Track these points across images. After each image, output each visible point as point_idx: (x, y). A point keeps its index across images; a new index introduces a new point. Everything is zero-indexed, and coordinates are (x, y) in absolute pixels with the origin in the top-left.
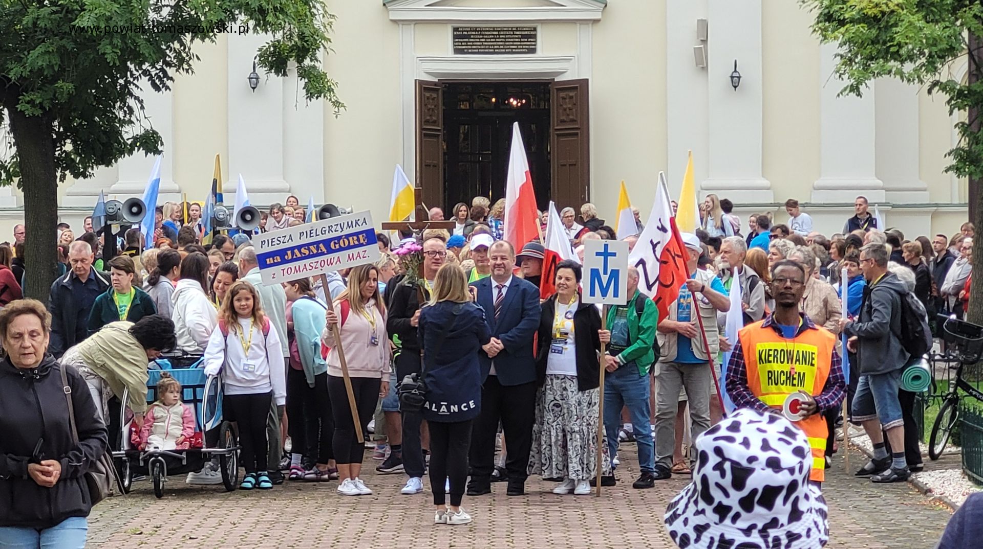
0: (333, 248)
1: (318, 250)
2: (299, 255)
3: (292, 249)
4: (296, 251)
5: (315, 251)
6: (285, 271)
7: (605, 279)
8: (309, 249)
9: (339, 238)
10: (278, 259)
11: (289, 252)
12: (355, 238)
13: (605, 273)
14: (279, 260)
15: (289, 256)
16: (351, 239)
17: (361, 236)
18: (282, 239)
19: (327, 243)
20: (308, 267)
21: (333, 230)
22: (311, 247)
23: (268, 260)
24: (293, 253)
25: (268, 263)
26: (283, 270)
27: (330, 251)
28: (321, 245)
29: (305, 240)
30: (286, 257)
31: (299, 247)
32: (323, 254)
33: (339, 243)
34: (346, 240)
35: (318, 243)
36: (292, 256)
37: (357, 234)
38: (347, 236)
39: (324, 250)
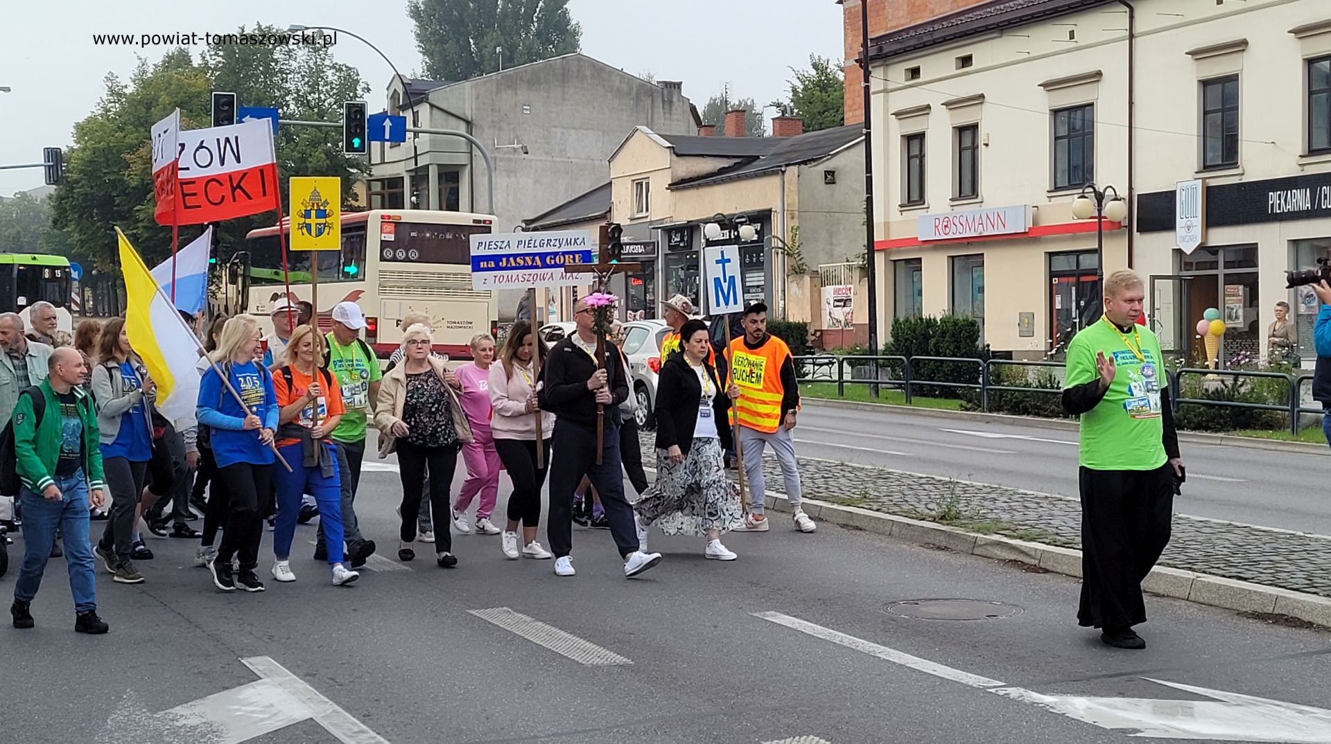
0: (548, 262)
1: (533, 262)
2: (513, 264)
3: (508, 256)
4: (511, 259)
5: (530, 263)
6: (497, 278)
7: (725, 286)
8: (524, 260)
9: (557, 253)
10: (492, 264)
11: (504, 259)
12: (571, 257)
13: (725, 281)
14: (493, 266)
15: (504, 263)
16: (567, 256)
17: (577, 256)
18: (499, 244)
19: (543, 256)
20: (521, 279)
21: (552, 244)
22: (527, 258)
23: (482, 263)
24: (508, 261)
25: (482, 266)
26: (495, 277)
27: (545, 266)
28: (537, 258)
29: (522, 250)
30: (501, 264)
31: (515, 256)
32: (537, 267)
33: (555, 258)
34: (562, 257)
35: (534, 255)
36: (507, 264)
37: (574, 253)
38: (564, 253)
39: (539, 263)
